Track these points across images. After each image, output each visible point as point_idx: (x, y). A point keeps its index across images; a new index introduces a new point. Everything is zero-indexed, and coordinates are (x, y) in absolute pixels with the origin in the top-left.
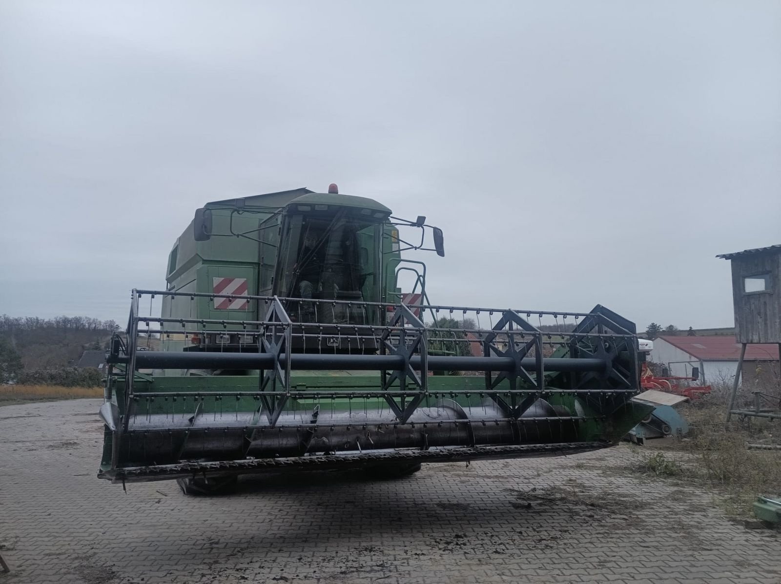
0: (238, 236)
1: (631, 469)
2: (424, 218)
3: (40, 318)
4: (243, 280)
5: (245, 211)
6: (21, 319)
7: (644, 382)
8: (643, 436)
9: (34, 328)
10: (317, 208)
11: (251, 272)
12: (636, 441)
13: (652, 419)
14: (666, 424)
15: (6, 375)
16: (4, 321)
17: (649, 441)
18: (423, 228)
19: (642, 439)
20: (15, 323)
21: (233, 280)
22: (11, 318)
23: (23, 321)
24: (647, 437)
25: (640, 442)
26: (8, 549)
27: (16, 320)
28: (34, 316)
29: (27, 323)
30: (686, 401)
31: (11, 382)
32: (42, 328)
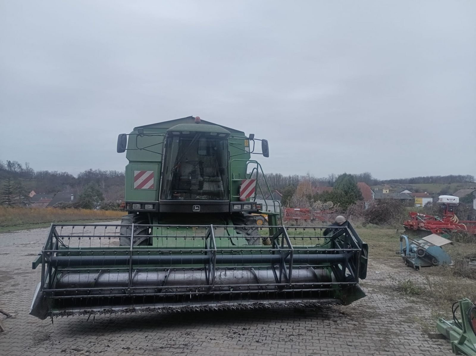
0: (141, 149)
1: (393, 289)
2: (254, 135)
3: (117, 171)
4: (151, 172)
5: (144, 135)
6: (107, 171)
7: (448, 225)
8: (420, 265)
9: (114, 176)
10: (183, 133)
11: (156, 167)
12: (415, 268)
13: (426, 254)
14: (435, 258)
15: (95, 203)
16: (98, 172)
17: (423, 268)
18: (254, 140)
19: (419, 267)
20: (104, 173)
21: (146, 172)
22: (102, 171)
23: (108, 172)
24: (423, 265)
25: (417, 268)
26: (13, 318)
27: (105, 172)
28: (114, 170)
29: (110, 174)
30: (451, 244)
31: (98, 208)
32: (118, 176)
